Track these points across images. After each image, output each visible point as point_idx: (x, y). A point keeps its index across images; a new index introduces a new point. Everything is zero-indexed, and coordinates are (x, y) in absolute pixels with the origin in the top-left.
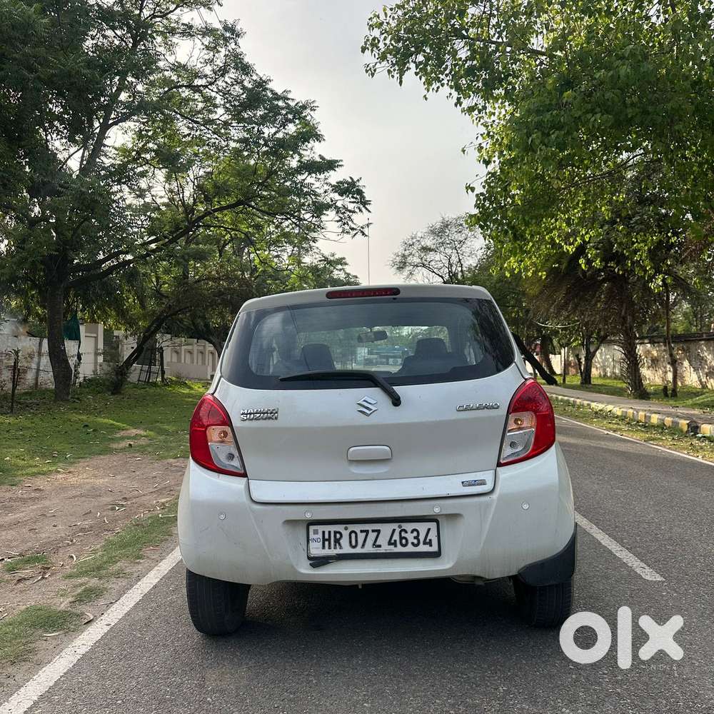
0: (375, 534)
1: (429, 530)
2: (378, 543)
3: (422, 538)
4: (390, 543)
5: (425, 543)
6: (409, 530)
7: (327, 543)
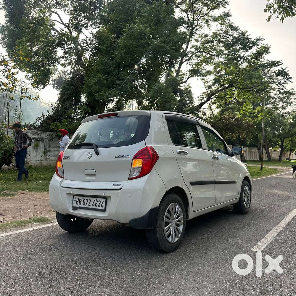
0: (90, 201)
1: (103, 201)
2: (90, 205)
3: (101, 204)
4: (93, 205)
5: (101, 206)
6: (98, 201)
7: (77, 202)
